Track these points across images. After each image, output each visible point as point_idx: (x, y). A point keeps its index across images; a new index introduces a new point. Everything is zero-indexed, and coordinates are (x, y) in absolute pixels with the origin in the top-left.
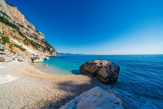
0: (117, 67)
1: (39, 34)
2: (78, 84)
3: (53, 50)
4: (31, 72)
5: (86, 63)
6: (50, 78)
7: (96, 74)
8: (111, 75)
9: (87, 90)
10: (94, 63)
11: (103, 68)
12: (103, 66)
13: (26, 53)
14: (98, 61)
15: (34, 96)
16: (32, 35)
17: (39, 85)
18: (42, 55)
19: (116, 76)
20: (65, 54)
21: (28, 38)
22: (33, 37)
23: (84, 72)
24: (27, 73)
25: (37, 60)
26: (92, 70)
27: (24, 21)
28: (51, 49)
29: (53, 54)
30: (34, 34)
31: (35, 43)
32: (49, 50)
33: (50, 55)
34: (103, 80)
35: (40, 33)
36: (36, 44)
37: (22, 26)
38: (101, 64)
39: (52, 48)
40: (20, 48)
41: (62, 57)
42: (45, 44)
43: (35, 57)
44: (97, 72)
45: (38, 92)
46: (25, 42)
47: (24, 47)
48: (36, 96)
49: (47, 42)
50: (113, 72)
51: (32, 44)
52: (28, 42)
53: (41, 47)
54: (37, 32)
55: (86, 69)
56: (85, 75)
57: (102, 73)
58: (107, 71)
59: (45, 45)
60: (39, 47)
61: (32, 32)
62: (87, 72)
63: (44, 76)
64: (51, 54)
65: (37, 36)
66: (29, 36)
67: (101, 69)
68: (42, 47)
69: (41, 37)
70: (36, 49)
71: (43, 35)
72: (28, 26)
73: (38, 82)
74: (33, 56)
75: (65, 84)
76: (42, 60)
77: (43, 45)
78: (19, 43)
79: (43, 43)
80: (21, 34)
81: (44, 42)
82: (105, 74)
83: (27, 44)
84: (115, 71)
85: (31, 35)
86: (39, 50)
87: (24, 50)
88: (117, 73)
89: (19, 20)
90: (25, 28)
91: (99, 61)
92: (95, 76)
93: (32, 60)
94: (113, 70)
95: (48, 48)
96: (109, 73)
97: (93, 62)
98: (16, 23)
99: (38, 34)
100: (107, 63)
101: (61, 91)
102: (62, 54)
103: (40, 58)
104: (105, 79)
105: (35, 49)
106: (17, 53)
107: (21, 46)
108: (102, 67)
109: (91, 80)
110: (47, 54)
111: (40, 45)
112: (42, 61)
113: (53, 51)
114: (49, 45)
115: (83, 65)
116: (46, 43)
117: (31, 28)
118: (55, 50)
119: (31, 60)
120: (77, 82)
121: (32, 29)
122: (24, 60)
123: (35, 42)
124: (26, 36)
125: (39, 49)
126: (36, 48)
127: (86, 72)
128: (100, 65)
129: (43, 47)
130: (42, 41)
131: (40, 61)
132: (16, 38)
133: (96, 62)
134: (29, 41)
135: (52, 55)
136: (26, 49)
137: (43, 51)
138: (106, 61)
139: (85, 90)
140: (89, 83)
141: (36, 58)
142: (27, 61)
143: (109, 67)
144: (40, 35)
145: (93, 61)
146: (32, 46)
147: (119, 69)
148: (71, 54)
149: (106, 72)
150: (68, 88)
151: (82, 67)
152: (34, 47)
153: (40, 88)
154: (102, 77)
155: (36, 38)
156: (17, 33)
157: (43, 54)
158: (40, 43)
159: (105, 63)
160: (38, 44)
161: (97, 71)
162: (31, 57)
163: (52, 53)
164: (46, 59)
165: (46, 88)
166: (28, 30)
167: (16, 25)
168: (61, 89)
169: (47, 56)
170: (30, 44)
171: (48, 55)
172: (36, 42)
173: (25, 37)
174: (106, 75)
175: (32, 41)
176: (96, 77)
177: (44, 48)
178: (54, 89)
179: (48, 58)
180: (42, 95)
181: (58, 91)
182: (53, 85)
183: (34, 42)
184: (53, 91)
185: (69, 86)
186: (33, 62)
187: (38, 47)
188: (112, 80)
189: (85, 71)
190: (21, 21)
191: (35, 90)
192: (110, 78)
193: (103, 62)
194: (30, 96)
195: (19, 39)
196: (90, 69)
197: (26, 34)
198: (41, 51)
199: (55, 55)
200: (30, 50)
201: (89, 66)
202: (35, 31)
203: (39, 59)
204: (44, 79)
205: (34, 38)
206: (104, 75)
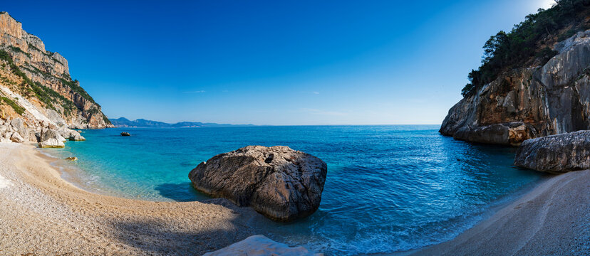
0: (320, 165)
1: (55, 61)
2: (182, 231)
3: (95, 110)
4: (37, 174)
5: (215, 158)
6: (87, 201)
7: (252, 195)
8: (300, 195)
9: (218, 249)
10: (244, 158)
11: (275, 174)
12: (277, 168)
13: (25, 120)
14: (259, 148)
15: (46, 240)
16: (37, 66)
17: (58, 217)
18: (61, 125)
19: (316, 196)
20: (133, 123)
21: (30, 76)
22: (40, 71)
23: (207, 191)
24: (29, 175)
25: (50, 142)
26: (238, 182)
27: (20, 37)
28: (88, 106)
29: (92, 120)
30: (43, 64)
31: (44, 88)
32: (81, 108)
33: (84, 125)
34: (274, 213)
35: (58, 57)
36: (47, 90)
37: (18, 50)
38: (268, 161)
39: (91, 100)
40: (14, 108)
41: (124, 135)
42: (69, 89)
43: (45, 130)
44: (255, 190)
45: (55, 232)
46: (23, 89)
47: (22, 102)
48: (52, 240)
49: (76, 81)
50: (306, 182)
51: (38, 93)
52: (30, 87)
53: (58, 100)
54: (49, 56)
55: (216, 179)
56: (209, 202)
57: (272, 192)
58: (289, 184)
59: (71, 92)
60: (55, 101)
61: (37, 57)
62: (219, 190)
63: (71, 194)
64: (88, 121)
65: (49, 69)
66: (31, 71)
67: (269, 177)
68: (62, 98)
69: (59, 69)
70: (47, 108)
71: (66, 62)
72: (30, 46)
73: (54, 205)
74: (39, 129)
75: (135, 228)
76: (61, 141)
77: (66, 93)
78: (11, 92)
79: (64, 86)
80: (15, 69)
81: (68, 84)
82: (281, 195)
83: (26, 95)
84: (313, 179)
85: (36, 68)
86: (55, 109)
87: (20, 111)
88: (318, 184)
89: (11, 37)
90: (23, 52)
91: (265, 148)
92: (248, 205)
93: (39, 139)
94: (307, 176)
95: (78, 102)
96: (296, 187)
97: (241, 154)
98: (7, 45)
99: (52, 62)
100: (288, 156)
101: (125, 245)
102: (123, 120)
103: (58, 135)
104: (284, 208)
105: (46, 105)
106: (8, 119)
107: (16, 100)
108: (273, 171)
109: (232, 217)
110: (76, 120)
111: (56, 95)
112: (63, 144)
113: (93, 111)
114: (82, 91)
115: (202, 166)
116: (73, 85)
117: (36, 49)
118: (99, 106)
119: (35, 138)
120: (181, 225)
121: (39, 50)
122: (21, 139)
123: (43, 85)
124: (25, 71)
125: (55, 105)
126: (47, 103)
127: (214, 193)
128: (266, 165)
129: (66, 100)
130: (62, 80)
131: (56, 144)
132: (6, 81)
133: (251, 152)
134: (32, 86)
135: (89, 126)
136: (26, 107)
137: (65, 113)
138: (286, 148)
139: (212, 249)
140: (225, 227)
141: (47, 135)
142: (28, 141)
143: (295, 169)
144: (57, 63)
145: (241, 151)
146: (38, 98)
147: (324, 171)
148: (155, 123)
149: (287, 187)
150: (146, 239)
151: (198, 175)
152: (42, 100)
153: (60, 224)
154: (274, 205)
155: (47, 75)
156: (9, 69)
157: (63, 122)
158: (57, 86)
159: (283, 155)
160: (51, 92)
161: (254, 187)
162: (35, 130)
163: (90, 117)
164: (72, 139)
165: (78, 230)
166: (28, 55)
167: (6, 51)
168: (121, 238)
169: (76, 129)
170: (34, 94)
171: (77, 125)
172: (48, 86)
173: (23, 75)
174: (287, 196)
175: (38, 83)
176: (250, 208)
177: (68, 102)
178: (101, 235)
179: (77, 135)
180: (66, 243)
181: (113, 245)
182: (96, 224)
183: (41, 86)
184: (99, 241)
185: (150, 234)
186: (40, 146)
187: (53, 98)
188: (304, 207)
189: (208, 187)
190: (15, 40)
191: (49, 225)
192: (297, 203)
193: (275, 154)
194: (38, 236)
195: (12, 83)
196: (228, 181)
197: (25, 68)
198: (59, 112)
199: (100, 126)
200: (35, 110)
201: (226, 168)
202: (45, 55)
203: (55, 137)
204: (69, 202)
205: (41, 75)
206: (279, 198)
